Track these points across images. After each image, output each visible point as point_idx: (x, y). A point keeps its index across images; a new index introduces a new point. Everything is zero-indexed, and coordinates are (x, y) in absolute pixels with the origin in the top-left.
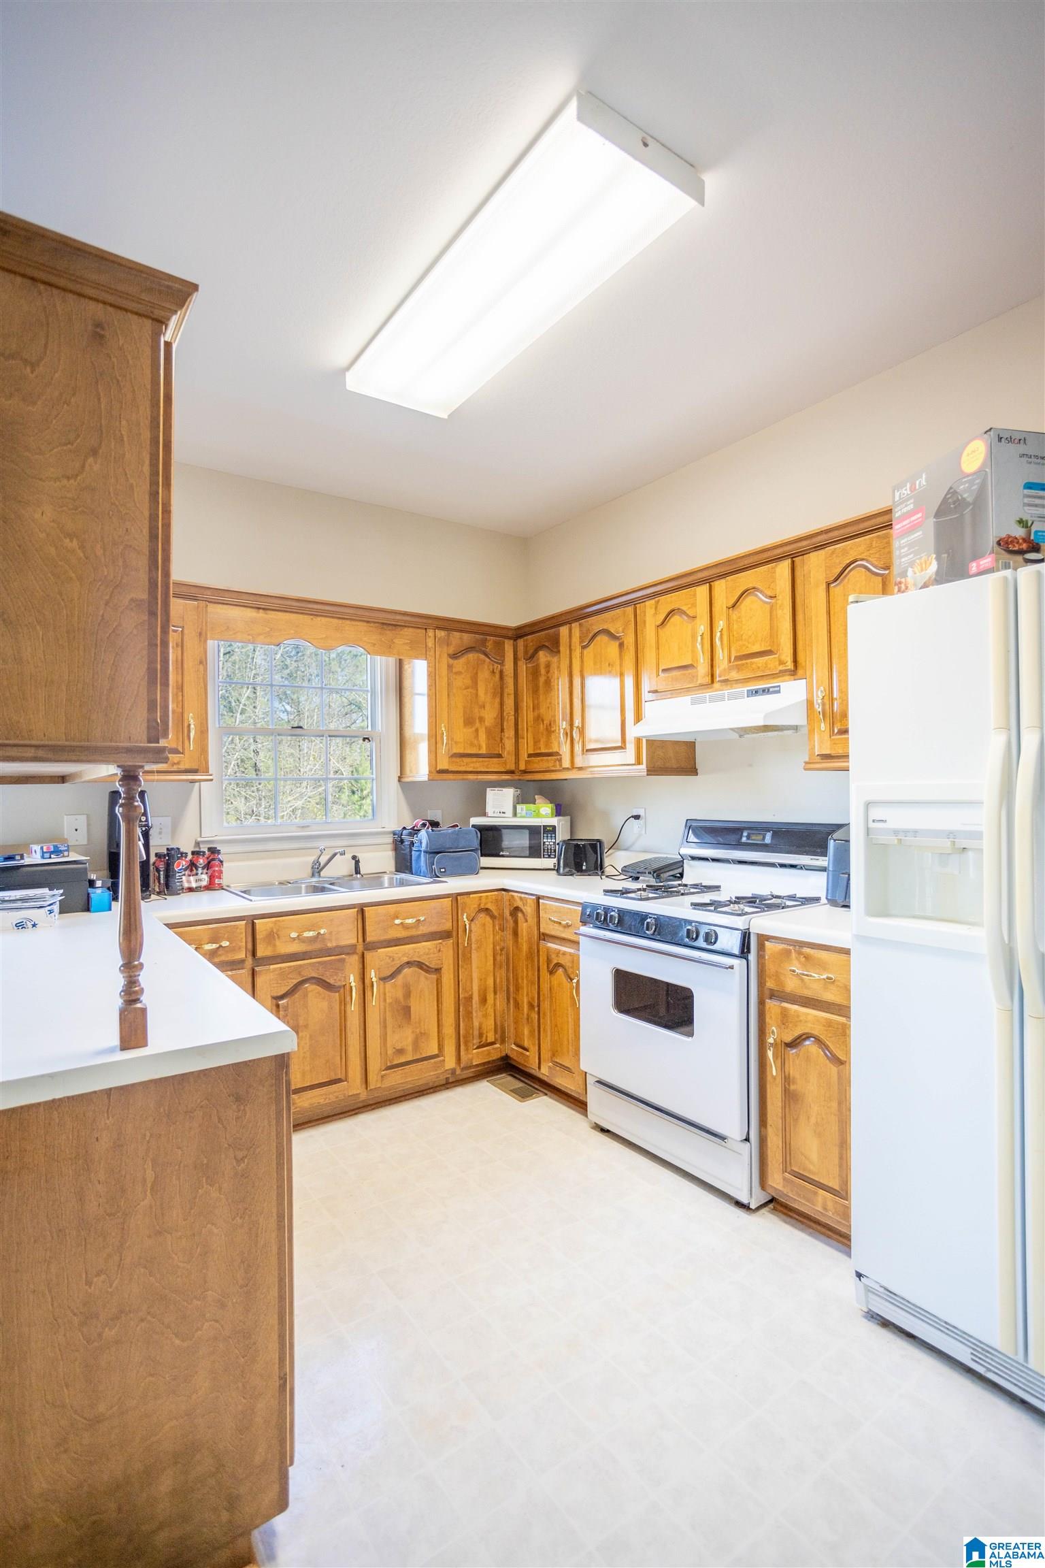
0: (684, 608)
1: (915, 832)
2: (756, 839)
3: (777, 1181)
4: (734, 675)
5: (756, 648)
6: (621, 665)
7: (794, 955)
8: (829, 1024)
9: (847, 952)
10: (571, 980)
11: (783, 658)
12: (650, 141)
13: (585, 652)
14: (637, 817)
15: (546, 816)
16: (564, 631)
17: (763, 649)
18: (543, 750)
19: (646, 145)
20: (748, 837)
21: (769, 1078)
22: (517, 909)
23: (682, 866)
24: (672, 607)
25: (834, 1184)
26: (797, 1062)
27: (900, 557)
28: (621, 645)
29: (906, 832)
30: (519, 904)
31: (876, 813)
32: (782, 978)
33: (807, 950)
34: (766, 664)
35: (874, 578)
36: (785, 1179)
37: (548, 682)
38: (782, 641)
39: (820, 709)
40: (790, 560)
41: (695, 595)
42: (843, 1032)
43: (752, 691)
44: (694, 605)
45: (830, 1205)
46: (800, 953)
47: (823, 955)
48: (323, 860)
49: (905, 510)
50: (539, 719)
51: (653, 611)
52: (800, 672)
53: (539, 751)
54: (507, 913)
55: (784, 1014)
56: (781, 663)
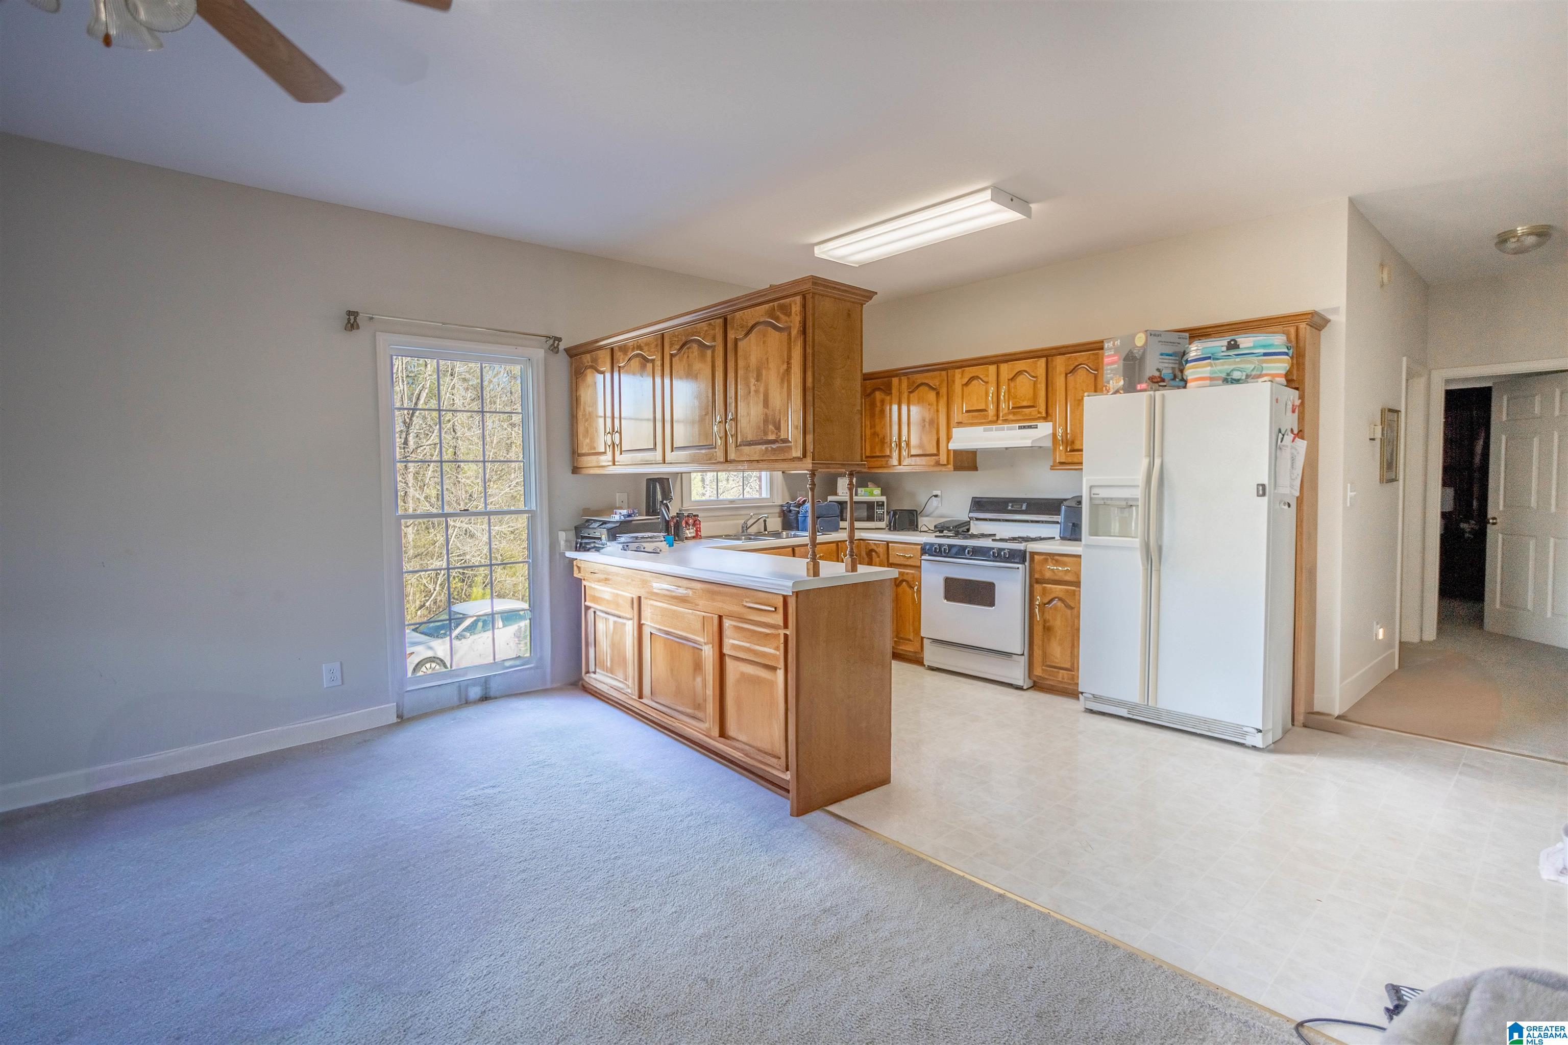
0: (981, 377)
1: (1111, 499)
2: (1016, 507)
3: (1038, 672)
4: (1011, 417)
5: (1025, 404)
6: (937, 405)
7: (1050, 560)
8: (1067, 591)
9: (1080, 556)
10: (913, 588)
11: (1040, 410)
12: (1014, 198)
13: (911, 395)
14: (936, 496)
15: (877, 496)
16: (895, 381)
17: (1029, 404)
18: (878, 454)
19: (1012, 200)
20: (1012, 507)
21: (1035, 622)
22: (872, 550)
23: (970, 524)
24: (973, 375)
25: (1068, 666)
26: (1050, 612)
27: (1107, 374)
28: (938, 394)
29: (1107, 499)
30: (874, 547)
31: (1095, 491)
32: (1043, 572)
33: (1057, 557)
34: (1031, 412)
35: (1090, 374)
36: (1043, 669)
37: (882, 412)
38: (1040, 401)
39: (1060, 439)
40: (1045, 358)
41: (988, 370)
42: (1075, 595)
43: (1021, 426)
44: (987, 376)
45: (1066, 676)
46: (1053, 559)
47: (1065, 559)
48: (749, 523)
49: (1110, 353)
50: (875, 434)
51: (960, 376)
52: (1049, 418)
53: (874, 455)
54: (864, 554)
55: (1044, 589)
56: (1039, 413)
